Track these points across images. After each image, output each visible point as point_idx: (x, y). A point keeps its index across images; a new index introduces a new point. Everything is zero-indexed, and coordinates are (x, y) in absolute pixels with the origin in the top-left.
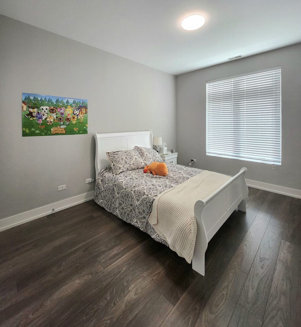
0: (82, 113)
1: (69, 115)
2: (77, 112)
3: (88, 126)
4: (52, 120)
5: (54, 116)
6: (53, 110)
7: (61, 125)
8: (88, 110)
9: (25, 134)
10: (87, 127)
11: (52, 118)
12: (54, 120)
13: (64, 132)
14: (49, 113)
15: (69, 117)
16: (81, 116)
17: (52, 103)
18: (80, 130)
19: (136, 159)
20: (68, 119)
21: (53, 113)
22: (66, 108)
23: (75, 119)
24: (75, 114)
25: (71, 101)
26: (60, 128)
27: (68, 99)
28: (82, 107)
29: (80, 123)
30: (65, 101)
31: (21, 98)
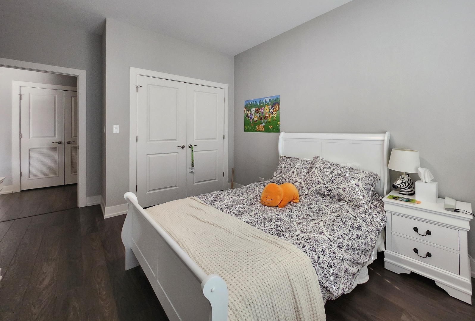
0: (275, 110)
1: (266, 113)
2: (272, 110)
3: (280, 123)
4: (257, 119)
5: (258, 115)
6: (257, 110)
7: (262, 123)
8: (280, 106)
9: (246, 131)
10: (279, 125)
11: (257, 117)
12: (258, 119)
13: (263, 130)
14: (255, 113)
15: (266, 116)
16: (275, 114)
17: (257, 105)
18: (274, 129)
19: (293, 172)
20: (266, 118)
21: (258, 113)
22: (265, 107)
23: (271, 117)
24: (270, 112)
25: (268, 100)
26: (261, 126)
27: (266, 99)
28: (275, 103)
29: (273, 121)
30: (264, 101)
31: (244, 105)
